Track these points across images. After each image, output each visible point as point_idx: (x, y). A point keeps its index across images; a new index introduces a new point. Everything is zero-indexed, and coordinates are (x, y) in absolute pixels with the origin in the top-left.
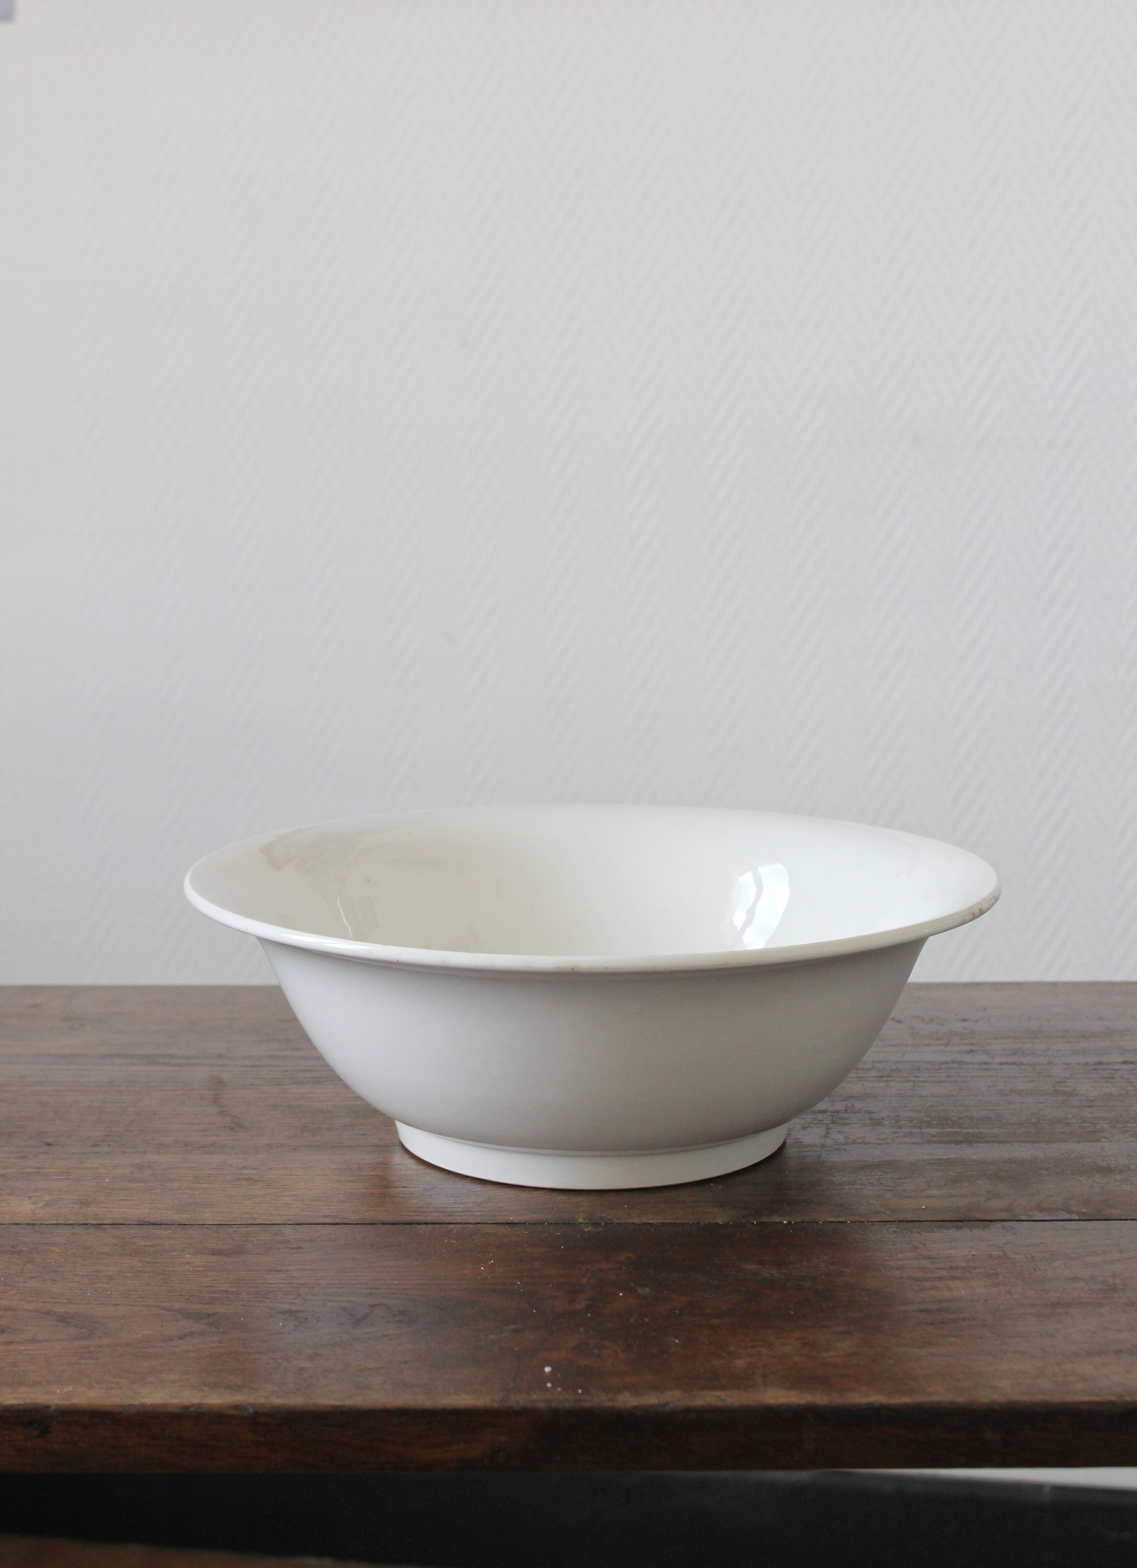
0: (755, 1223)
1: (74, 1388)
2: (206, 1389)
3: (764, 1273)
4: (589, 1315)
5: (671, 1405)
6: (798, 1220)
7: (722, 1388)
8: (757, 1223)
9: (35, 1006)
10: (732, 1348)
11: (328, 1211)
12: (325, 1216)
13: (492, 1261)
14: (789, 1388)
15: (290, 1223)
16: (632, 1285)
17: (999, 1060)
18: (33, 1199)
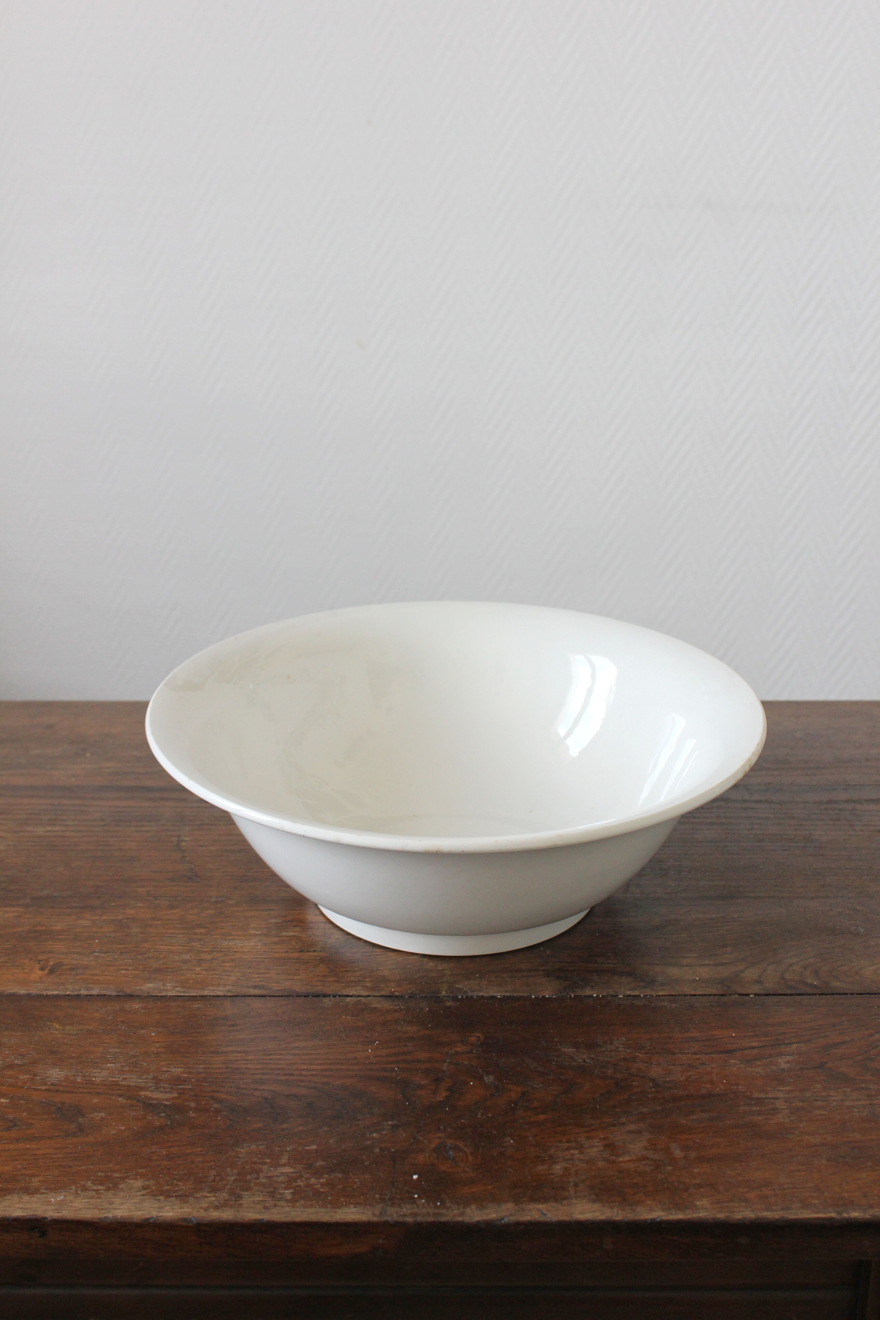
0: (573, 996)
1: (65, 1196)
2: (162, 1198)
3: (578, 1058)
4: (447, 1109)
5: (506, 1220)
6: (605, 994)
7: (545, 1200)
8: (574, 996)
9: (51, 727)
10: (552, 1151)
11: (258, 979)
12: (255, 987)
13: (377, 1042)
14: (595, 1201)
15: (229, 994)
16: (480, 1071)
17: (756, 797)
18: (42, 963)
